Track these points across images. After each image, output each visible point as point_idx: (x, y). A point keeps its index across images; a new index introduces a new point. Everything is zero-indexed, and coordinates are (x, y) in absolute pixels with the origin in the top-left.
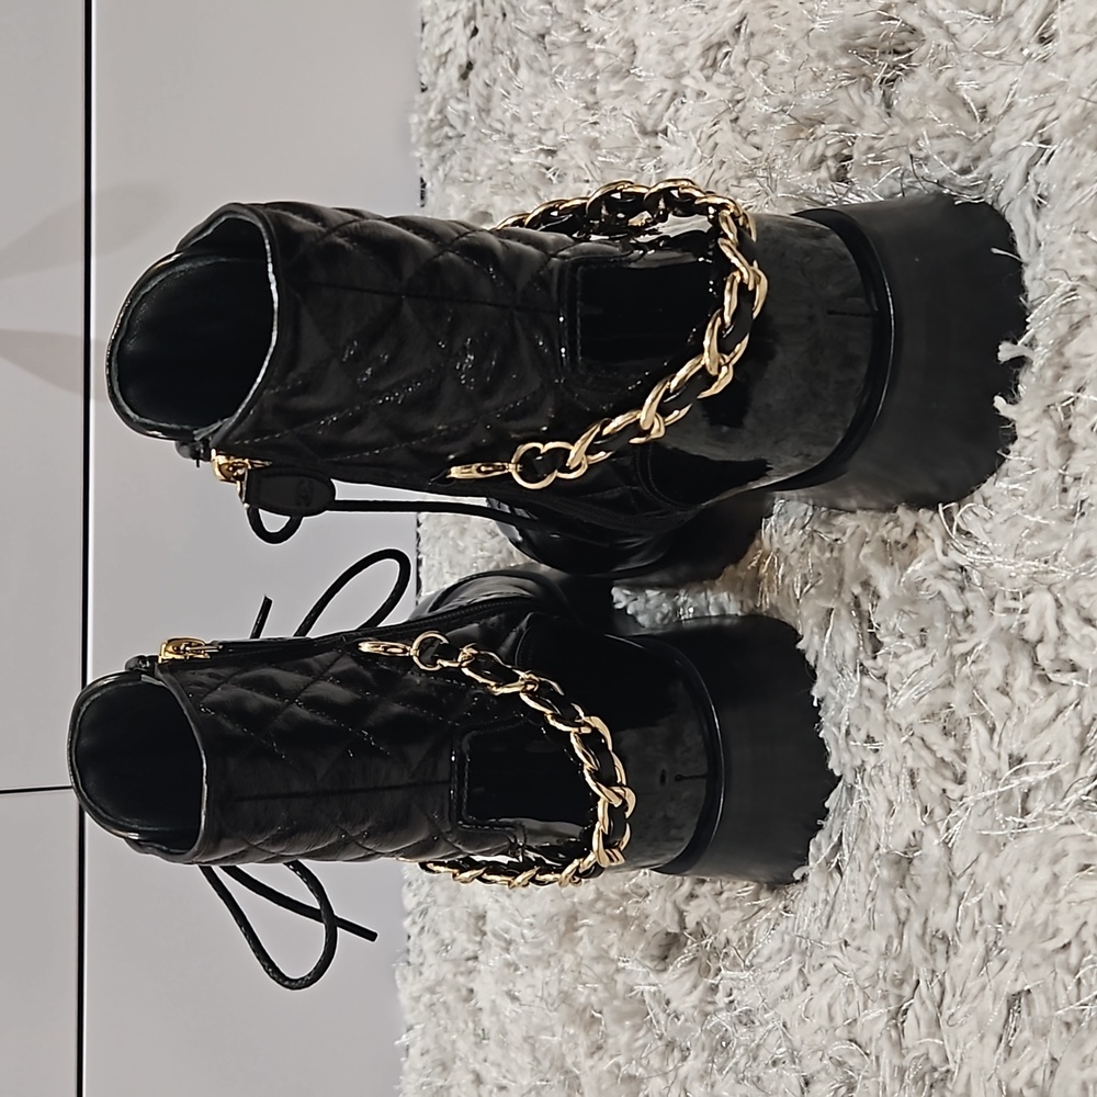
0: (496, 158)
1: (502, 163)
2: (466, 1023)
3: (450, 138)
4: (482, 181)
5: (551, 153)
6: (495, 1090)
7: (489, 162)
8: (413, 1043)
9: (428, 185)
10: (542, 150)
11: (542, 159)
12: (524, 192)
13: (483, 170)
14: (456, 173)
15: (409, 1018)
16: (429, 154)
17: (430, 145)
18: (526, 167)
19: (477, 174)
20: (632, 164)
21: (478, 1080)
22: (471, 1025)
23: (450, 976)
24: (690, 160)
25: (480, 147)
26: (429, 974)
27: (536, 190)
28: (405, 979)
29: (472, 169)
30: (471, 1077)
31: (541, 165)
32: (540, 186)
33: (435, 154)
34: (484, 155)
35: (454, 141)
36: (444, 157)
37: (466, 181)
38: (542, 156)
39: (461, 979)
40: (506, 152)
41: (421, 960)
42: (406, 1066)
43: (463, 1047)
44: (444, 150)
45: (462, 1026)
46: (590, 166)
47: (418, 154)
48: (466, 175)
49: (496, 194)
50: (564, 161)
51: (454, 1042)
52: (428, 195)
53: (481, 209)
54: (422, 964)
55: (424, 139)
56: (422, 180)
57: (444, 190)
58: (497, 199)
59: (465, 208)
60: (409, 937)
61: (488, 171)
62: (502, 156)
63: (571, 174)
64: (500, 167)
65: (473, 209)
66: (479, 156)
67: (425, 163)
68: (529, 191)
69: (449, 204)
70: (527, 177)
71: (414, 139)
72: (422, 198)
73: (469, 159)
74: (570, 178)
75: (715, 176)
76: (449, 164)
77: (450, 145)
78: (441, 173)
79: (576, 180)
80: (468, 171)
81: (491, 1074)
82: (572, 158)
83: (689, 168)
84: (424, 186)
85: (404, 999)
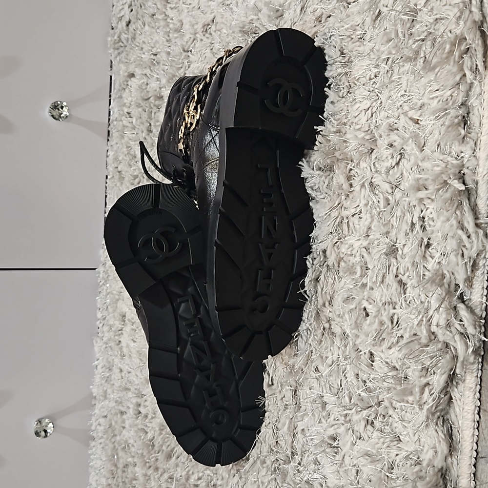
0: (137, 55)
1: (139, 57)
2: (118, 352)
3: (122, 47)
4: (132, 63)
5: (155, 55)
6: (127, 373)
7: (134, 56)
8: (99, 364)
9: (113, 63)
10: (152, 54)
11: (152, 57)
12: (146, 68)
13: (132, 59)
14: (123, 59)
15: (98, 355)
16: (114, 52)
17: (115, 49)
18: (147, 59)
19: (130, 60)
20: (180, 61)
21: (121, 371)
22: (119, 352)
23: (112, 337)
24: (198, 61)
25: (132, 51)
26: (105, 339)
27: (150, 67)
28: (97, 342)
29: (128, 58)
30: (119, 370)
31: (152, 59)
32: (151, 66)
33: (116, 52)
34: (133, 54)
35: (123, 48)
36: (119, 53)
37: (127, 62)
38: (152, 56)
39: (116, 337)
40: (140, 53)
41: (103, 335)
42: (96, 372)
43: (117, 360)
44: (120, 51)
45: (116, 353)
46: (167, 60)
47: (110, 52)
48: (126, 60)
49: (136, 67)
50: (159, 58)
51: (113, 360)
52: (113, 66)
53: (132, 72)
54: (103, 337)
55: (113, 46)
56: (111, 61)
57: (119, 64)
58: (137, 70)
59: (126, 72)
60: (99, 328)
61: (134, 60)
62: (139, 55)
63: (162, 63)
64: (138, 59)
65: (129, 72)
66: (131, 54)
67: (112, 55)
68: (148, 67)
69: (120, 70)
70: (147, 62)
71: (109, 46)
72: (111, 67)
73: (128, 55)
74: (161, 64)
75: (205, 67)
76: (121, 56)
77: (121, 49)
78: (118, 59)
79: (164, 65)
80: (127, 59)
81: (126, 368)
82: (162, 57)
83: (198, 63)
84: (112, 63)
85: (96, 349)
